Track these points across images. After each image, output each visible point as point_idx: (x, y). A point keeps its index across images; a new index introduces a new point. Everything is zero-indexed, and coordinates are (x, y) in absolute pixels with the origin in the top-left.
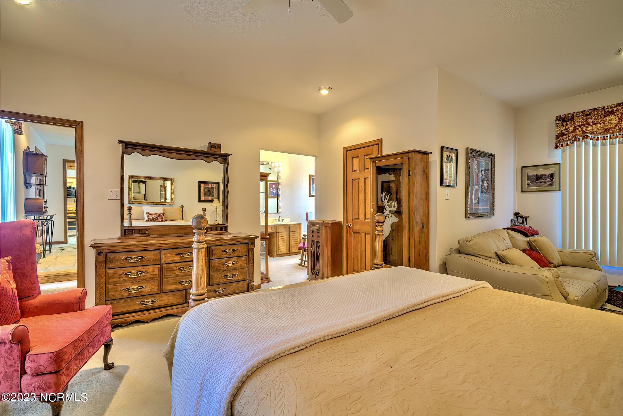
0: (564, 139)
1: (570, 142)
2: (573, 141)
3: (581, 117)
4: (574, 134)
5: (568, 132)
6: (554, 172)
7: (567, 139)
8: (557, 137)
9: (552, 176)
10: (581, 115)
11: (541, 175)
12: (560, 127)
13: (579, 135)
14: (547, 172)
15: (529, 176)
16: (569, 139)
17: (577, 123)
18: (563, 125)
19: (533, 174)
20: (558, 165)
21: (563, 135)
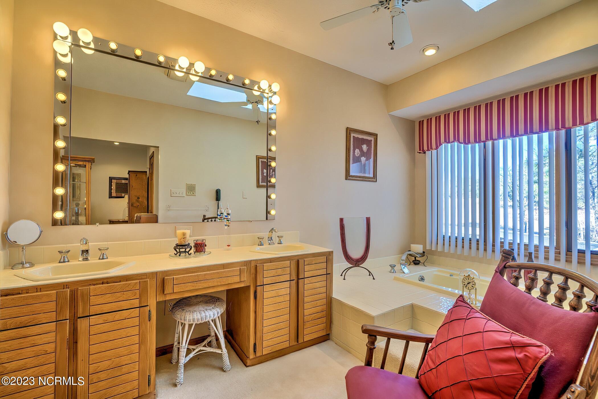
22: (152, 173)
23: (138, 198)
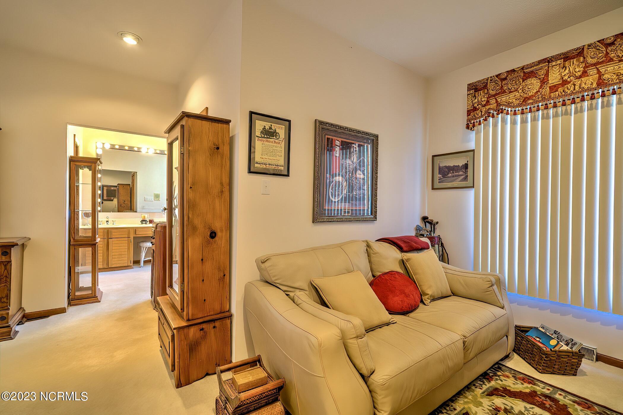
0: (476, 116)
1: (482, 118)
2: (486, 117)
3: (496, 83)
4: (487, 107)
5: (480, 105)
6: (468, 162)
7: (480, 115)
8: (469, 112)
9: (466, 166)
10: (496, 80)
11: (454, 166)
12: (472, 99)
13: (493, 109)
14: (460, 162)
15: (441, 168)
16: (481, 115)
17: (491, 92)
18: (475, 96)
19: (445, 165)
20: (472, 153)
21: (475, 109)
22: (133, 186)
23: (125, 201)
